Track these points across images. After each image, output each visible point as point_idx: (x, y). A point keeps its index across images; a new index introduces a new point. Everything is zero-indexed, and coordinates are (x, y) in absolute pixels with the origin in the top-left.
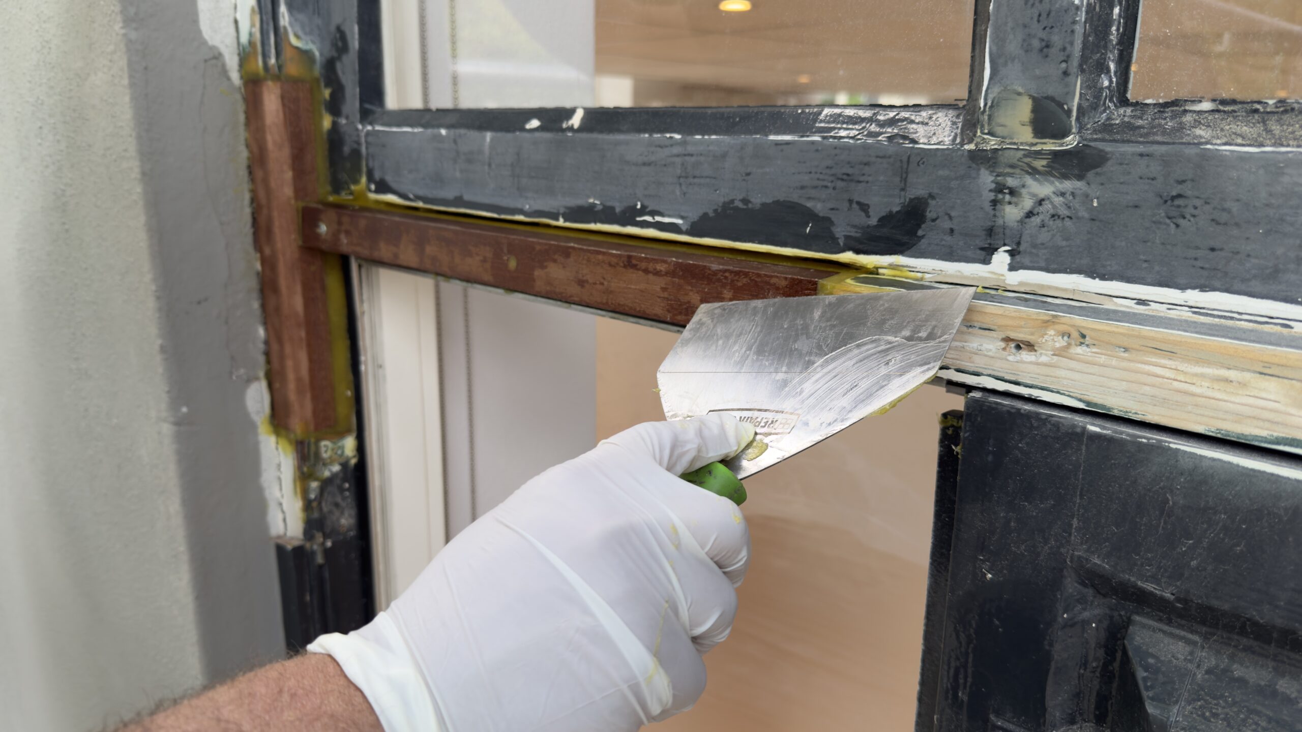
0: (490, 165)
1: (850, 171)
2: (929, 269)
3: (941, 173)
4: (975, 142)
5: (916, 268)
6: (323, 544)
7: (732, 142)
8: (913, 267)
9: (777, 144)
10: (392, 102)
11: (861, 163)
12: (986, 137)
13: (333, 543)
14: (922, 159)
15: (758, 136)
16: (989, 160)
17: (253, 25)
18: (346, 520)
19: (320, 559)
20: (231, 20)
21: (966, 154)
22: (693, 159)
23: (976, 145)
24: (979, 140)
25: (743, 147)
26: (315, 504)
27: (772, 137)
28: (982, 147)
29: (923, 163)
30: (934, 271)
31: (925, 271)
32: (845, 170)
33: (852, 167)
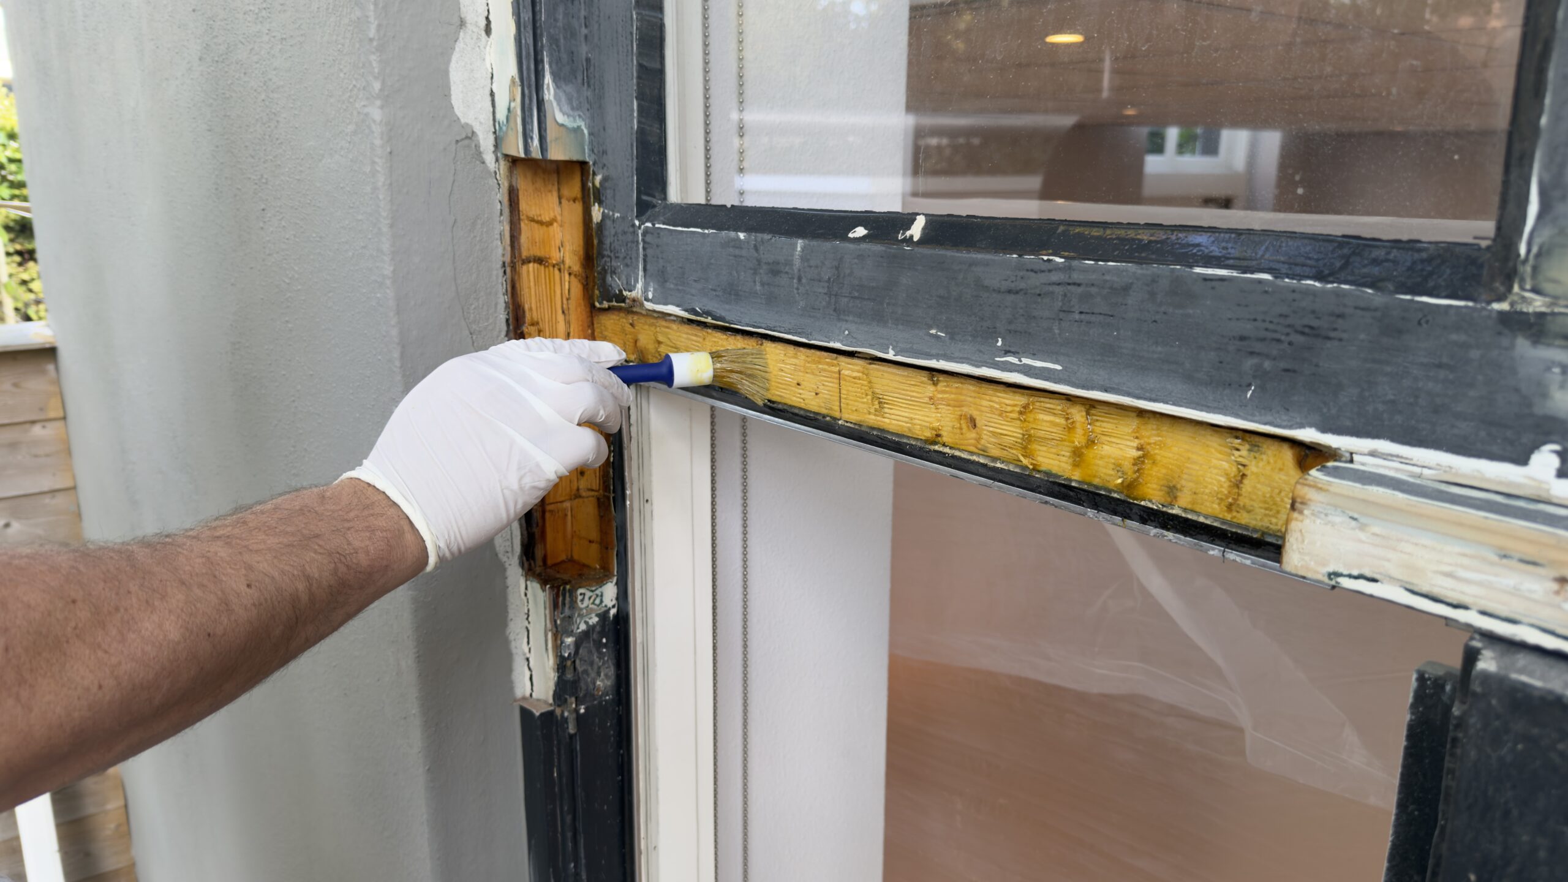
0: (800, 279)
1: (1315, 323)
2: (1432, 464)
3: (1454, 337)
4: (1509, 300)
5: (1411, 459)
6: (577, 711)
7: (1139, 271)
8: (1406, 458)
9: (1206, 279)
10: (674, 195)
11: (1332, 314)
12: (1528, 295)
13: (586, 709)
14: (1425, 316)
15: (1178, 267)
16: (1530, 326)
17: (512, 99)
18: (603, 682)
19: (572, 729)
20: (488, 92)
21: (1494, 315)
22: (1080, 290)
23: (1512, 304)
24: (1515, 298)
25: (1154, 280)
26: (569, 663)
27: (1198, 270)
28: (1518, 308)
29: (1427, 322)
30: (1439, 467)
31: (1425, 464)
32: (1306, 321)
33: (1319, 318)
